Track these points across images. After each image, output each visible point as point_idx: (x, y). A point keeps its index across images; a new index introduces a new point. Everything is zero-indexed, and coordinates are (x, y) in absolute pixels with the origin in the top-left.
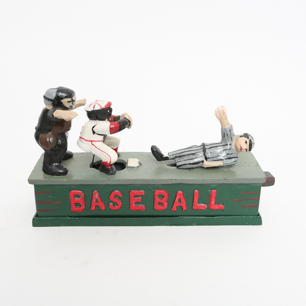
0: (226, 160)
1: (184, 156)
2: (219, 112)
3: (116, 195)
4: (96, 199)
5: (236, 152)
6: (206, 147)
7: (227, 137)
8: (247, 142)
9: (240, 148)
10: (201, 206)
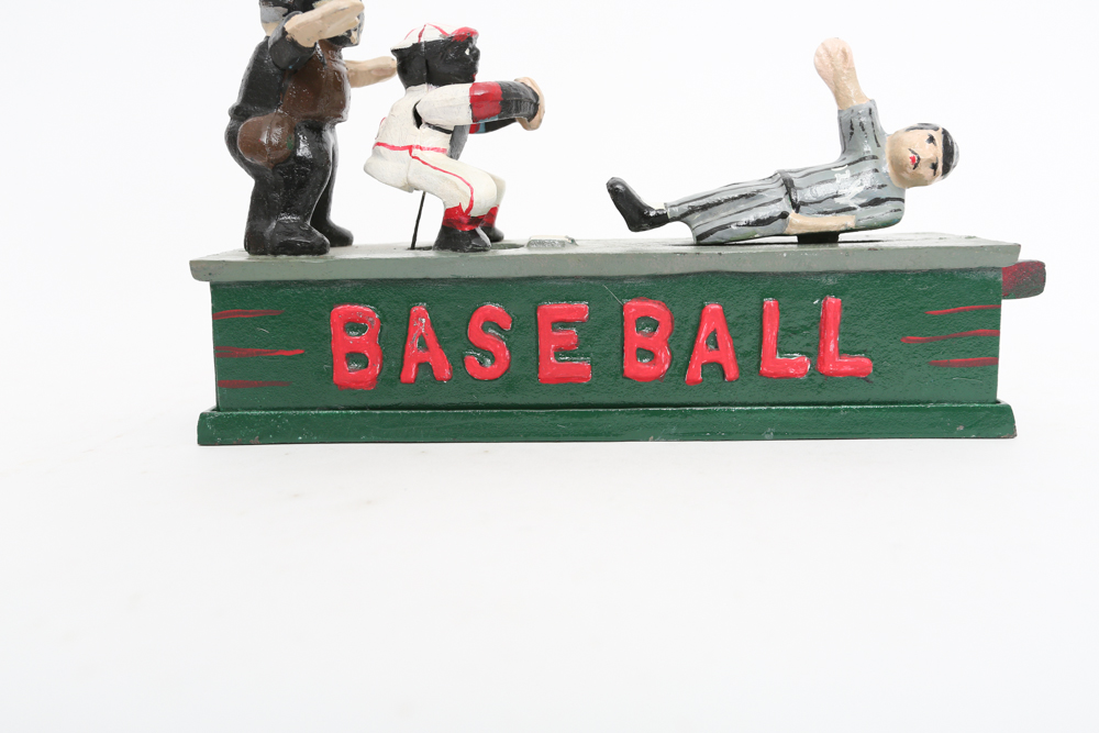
0: (863, 209)
1: (719, 203)
3: (491, 321)
4: (421, 335)
5: (897, 185)
6: (792, 175)
7: (862, 133)
8: (936, 140)
9: (913, 159)
10: (792, 364)
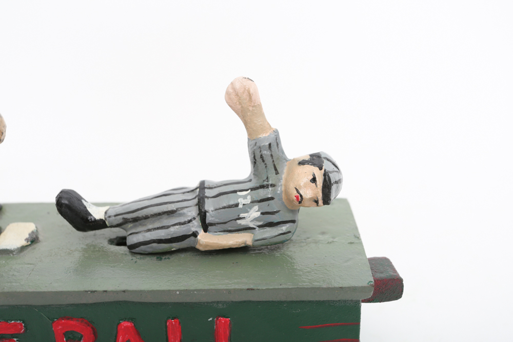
0: (262, 230)
1: (146, 218)
2: (237, 95)
6: (208, 193)
7: (263, 164)
8: (317, 179)
9: (297, 197)
